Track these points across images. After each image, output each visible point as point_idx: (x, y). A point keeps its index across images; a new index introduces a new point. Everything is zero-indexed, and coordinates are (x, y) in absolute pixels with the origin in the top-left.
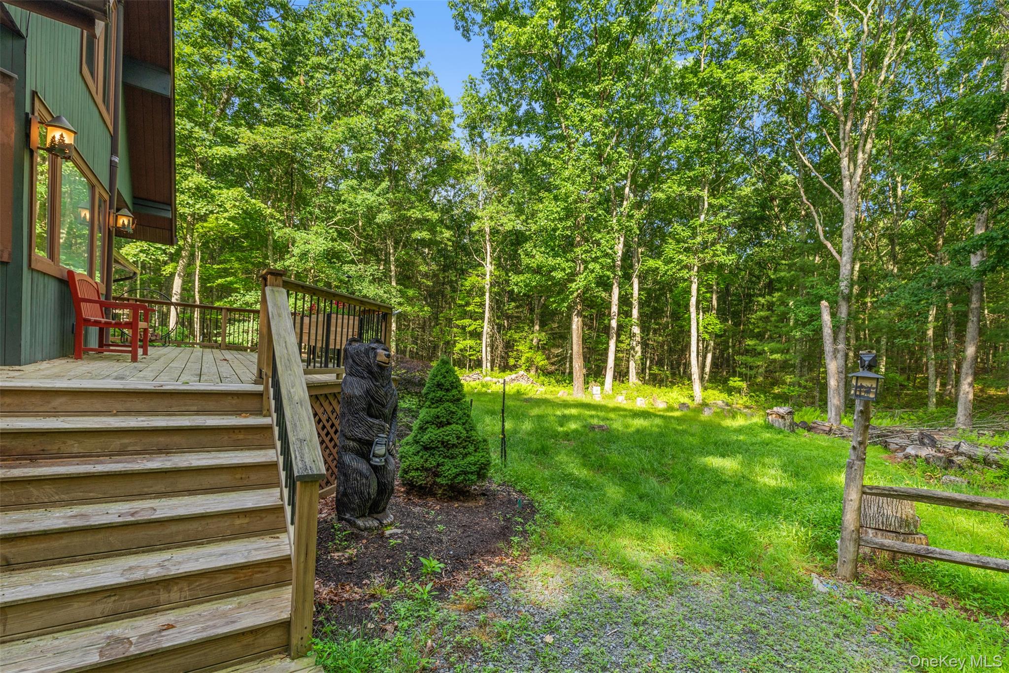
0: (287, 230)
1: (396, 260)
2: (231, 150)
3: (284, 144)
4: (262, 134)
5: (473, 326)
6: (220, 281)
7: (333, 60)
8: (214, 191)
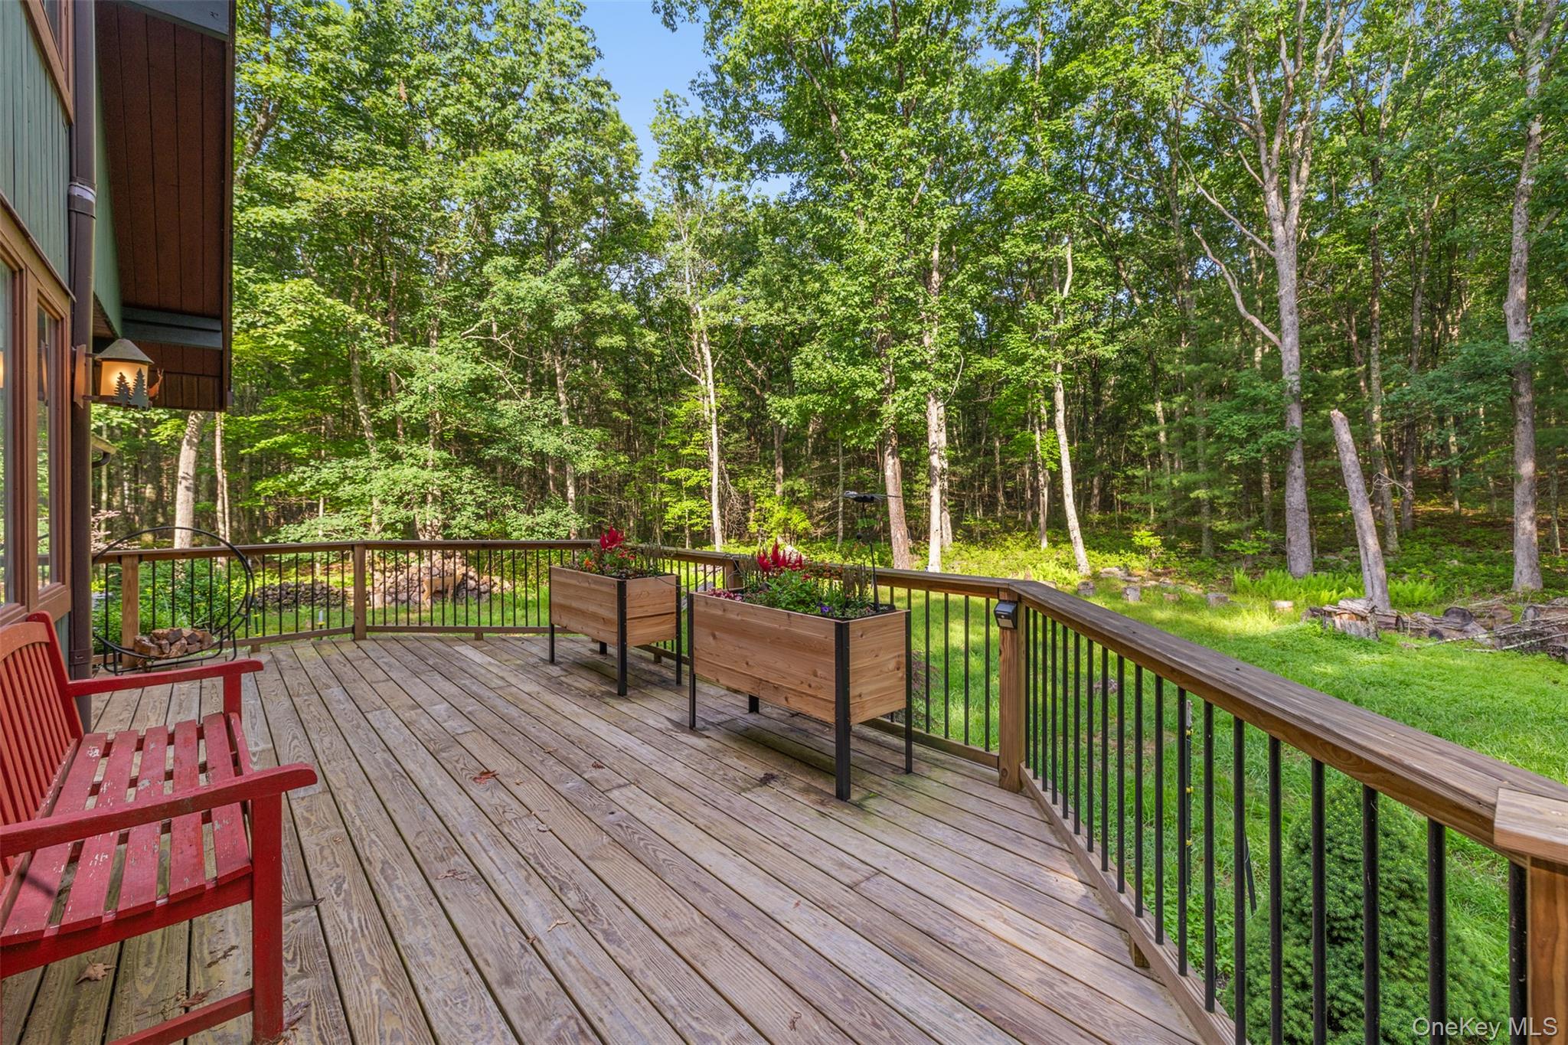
0: (395, 349)
1: (567, 384)
2: (283, 212)
3: (382, 200)
4: (341, 182)
5: (696, 477)
6: (263, 444)
7: (453, 60)
8: (252, 287)
